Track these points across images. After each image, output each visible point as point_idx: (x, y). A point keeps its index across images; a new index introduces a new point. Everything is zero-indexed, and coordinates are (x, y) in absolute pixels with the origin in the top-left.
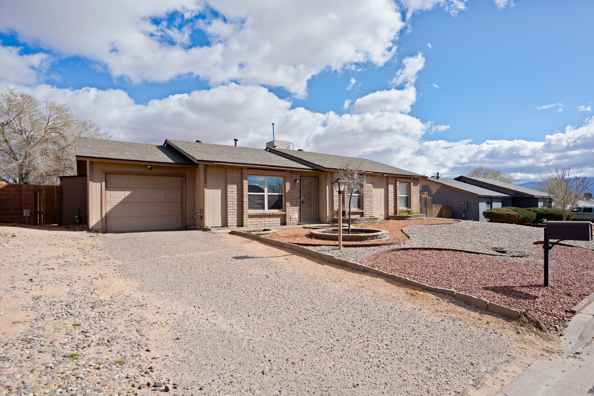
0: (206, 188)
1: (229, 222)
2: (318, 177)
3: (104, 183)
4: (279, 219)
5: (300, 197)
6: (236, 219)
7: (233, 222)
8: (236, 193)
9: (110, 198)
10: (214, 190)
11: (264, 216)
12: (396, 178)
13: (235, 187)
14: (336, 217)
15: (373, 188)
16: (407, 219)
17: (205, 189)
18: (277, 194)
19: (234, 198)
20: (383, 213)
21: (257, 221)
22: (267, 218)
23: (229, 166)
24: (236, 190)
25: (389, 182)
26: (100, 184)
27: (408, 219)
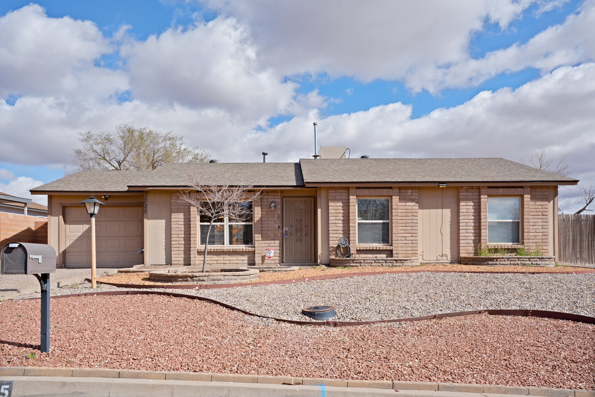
0: (145, 218)
1: (173, 259)
2: (315, 199)
3: (61, 217)
4: (245, 258)
5: (282, 227)
6: (183, 256)
7: (178, 259)
8: (183, 223)
9: (70, 232)
10: (156, 220)
11: (222, 253)
12: (479, 188)
13: (181, 215)
14: (333, 257)
15: (419, 208)
16: (488, 264)
17: (145, 220)
18: (244, 223)
19: (180, 229)
20: (447, 251)
21: (212, 259)
22: (227, 256)
23: (173, 191)
24: (183, 220)
25: (461, 197)
26: (58, 217)
27: (490, 263)
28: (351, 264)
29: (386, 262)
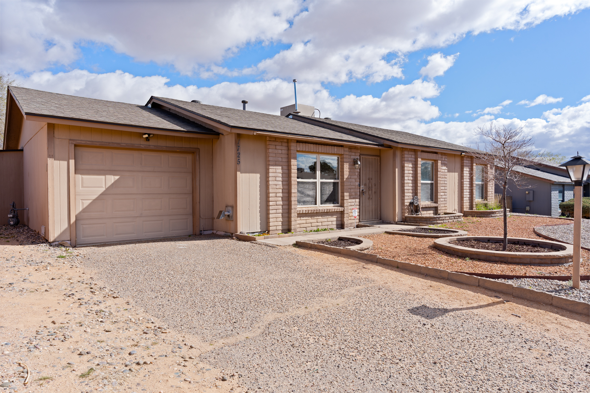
0: (239, 171)
1: (271, 224)
2: (379, 156)
3: (72, 162)
4: (334, 219)
5: (360, 185)
6: (281, 219)
7: (276, 224)
8: (280, 179)
9: (83, 187)
10: (251, 174)
11: (316, 214)
12: (472, 158)
13: (279, 169)
14: (406, 215)
16: (492, 216)
17: (238, 173)
18: (332, 181)
19: (278, 187)
20: (457, 207)
21: (308, 221)
22: (320, 217)
23: (270, 137)
24: (280, 175)
26: (66, 163)
27: (493, 215)
28: (438, 222)
29: (455, 218)
